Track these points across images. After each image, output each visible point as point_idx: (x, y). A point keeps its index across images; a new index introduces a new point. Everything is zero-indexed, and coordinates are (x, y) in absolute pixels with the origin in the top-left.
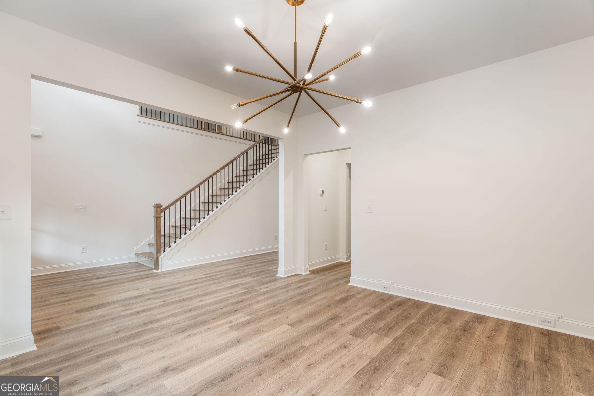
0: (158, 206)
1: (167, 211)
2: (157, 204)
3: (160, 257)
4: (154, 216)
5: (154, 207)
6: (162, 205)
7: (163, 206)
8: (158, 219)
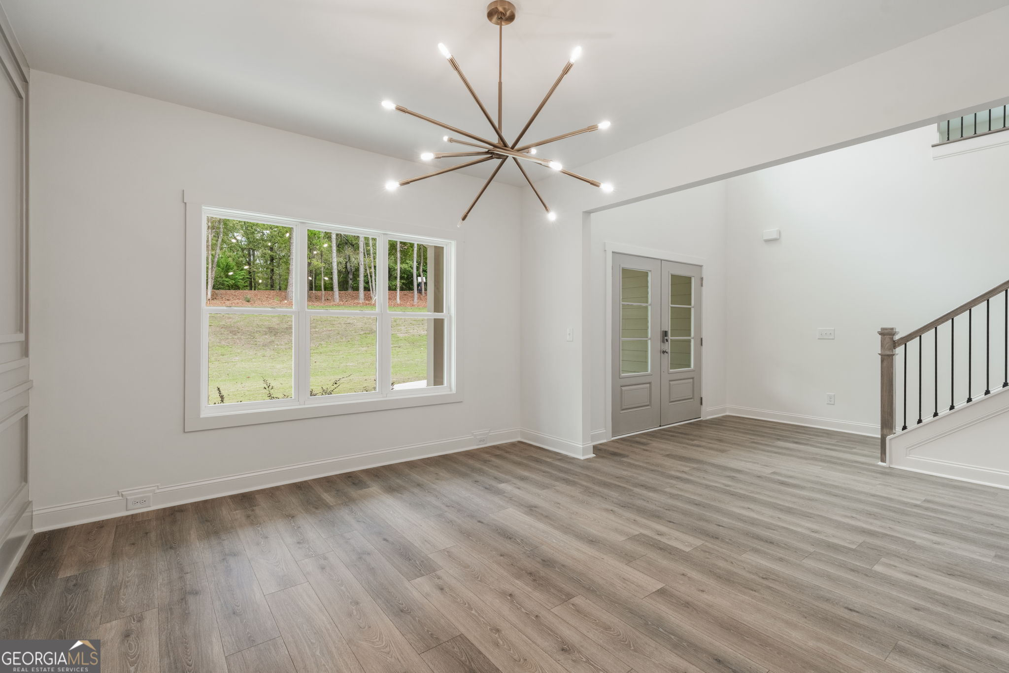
0: (887, 334)
1: (913, 344)
2: (883, 329)
3: (888, 437)
4: (880, 353)
5: (880, 334)
6: (897, 331)
7: (899, 332)
8: (887, 360)
